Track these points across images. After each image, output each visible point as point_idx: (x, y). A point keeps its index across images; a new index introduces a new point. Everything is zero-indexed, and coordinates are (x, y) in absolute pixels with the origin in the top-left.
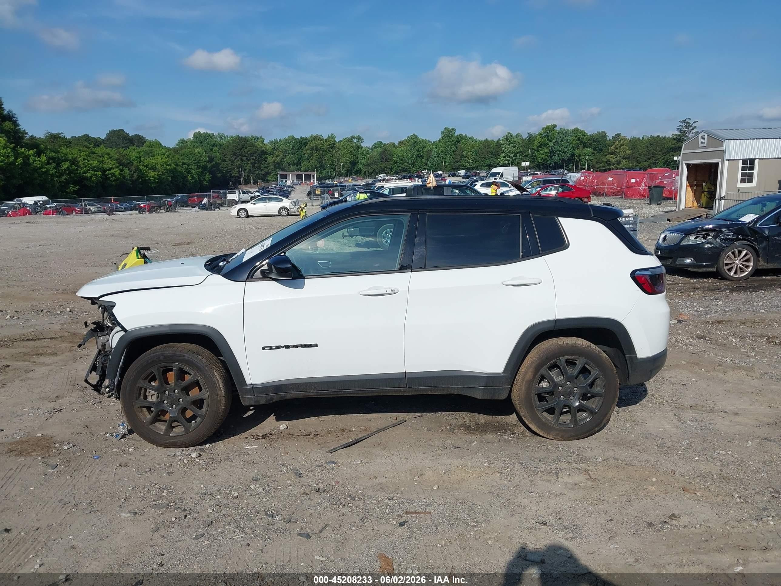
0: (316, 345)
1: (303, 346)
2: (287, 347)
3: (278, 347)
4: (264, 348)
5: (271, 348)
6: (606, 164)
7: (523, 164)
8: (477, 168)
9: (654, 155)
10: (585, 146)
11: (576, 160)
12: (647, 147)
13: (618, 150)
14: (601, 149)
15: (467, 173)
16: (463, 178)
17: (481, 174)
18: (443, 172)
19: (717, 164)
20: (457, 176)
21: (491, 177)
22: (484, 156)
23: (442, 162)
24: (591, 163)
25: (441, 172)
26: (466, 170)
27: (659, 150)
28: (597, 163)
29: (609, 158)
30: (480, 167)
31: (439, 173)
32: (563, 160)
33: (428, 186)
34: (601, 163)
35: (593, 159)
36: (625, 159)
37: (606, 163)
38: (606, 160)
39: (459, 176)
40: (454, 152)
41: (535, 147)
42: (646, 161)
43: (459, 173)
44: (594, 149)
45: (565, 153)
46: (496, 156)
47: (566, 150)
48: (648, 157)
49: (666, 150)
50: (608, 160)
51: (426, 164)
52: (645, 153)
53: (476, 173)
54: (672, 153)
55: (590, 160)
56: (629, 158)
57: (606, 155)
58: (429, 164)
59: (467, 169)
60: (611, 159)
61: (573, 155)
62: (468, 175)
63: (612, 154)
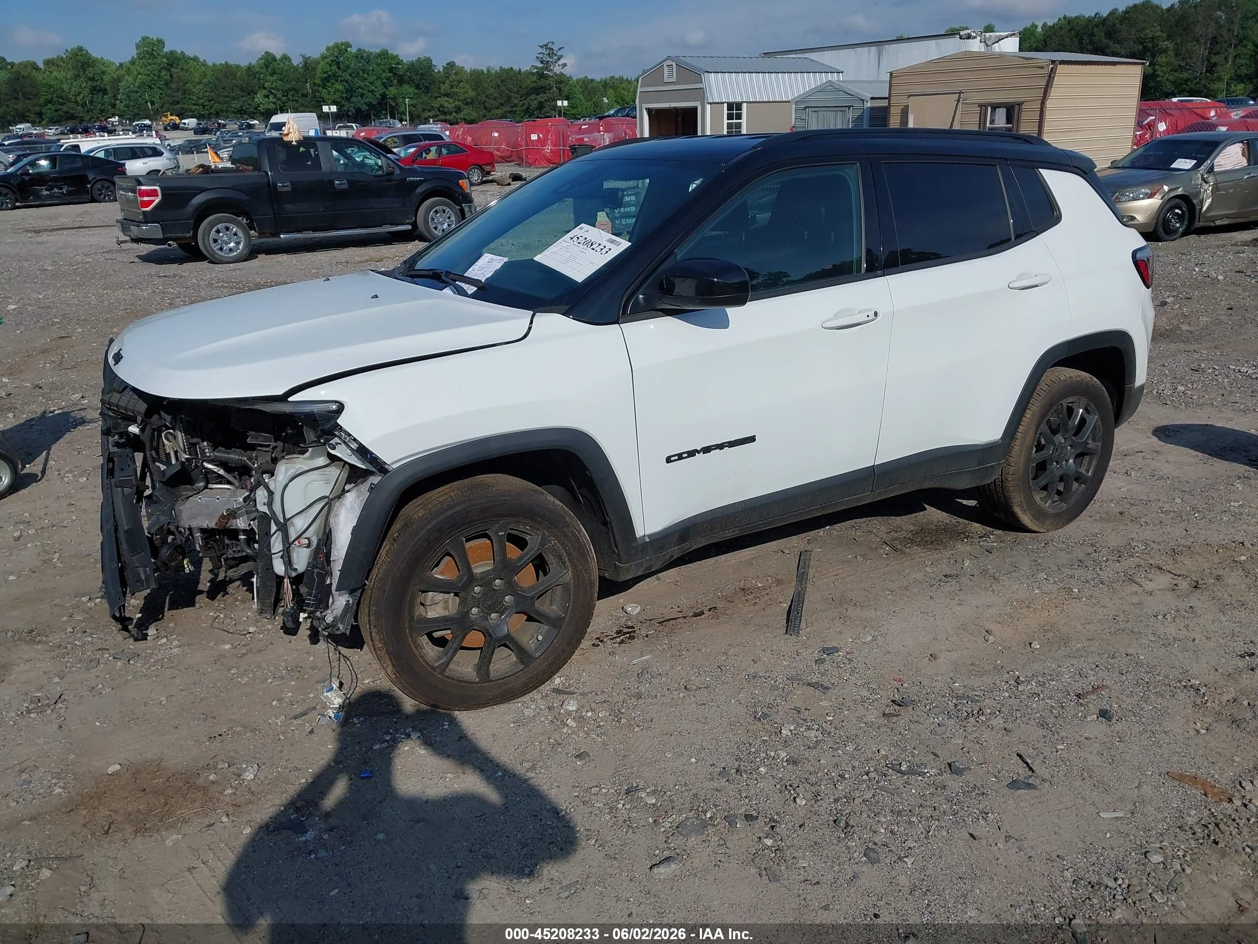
0: (752, 439)
1: (732, 444)
2: (707, 450)
3: (692, 453)
4: (669, 460)
5: (680, 457)
6: (438, 113)
7: (325, 109)
8: (218, 115)
9: (509, 98)
10: (401, 81)
11: (390, 105)
12: (498, 85)
13: (455, 90)
14: (428, 87)
15: (201, 124)
16: (195, 133)
17: (227, 126)
18: (151, 120)
19: (694, 110)
20: (183, 129)
21: (273, 132)
22: (226, 94)
23: (147, 102)
24: (414, 109)
25: (147, 122)
26: (198, 119)
27: (515, 90)
28: (424, 110)
29: (443, 103)
30: (224, 114)
31: (145, 122)
32: (370, 105)
33: (286, 139)
34: (430, 111)
35: (416, 104)
36: (467, 104)
37: (439, 110)
38: (438, 106)
39: (186, 129)
40: (166, 84)
41: (317, 81)
42: (498, 108)
43: (185, 124)
44: (418, 87)
45: (372, 91)
46: (249, 94)
47: (373, 88)
48: (500, 101)
49: (525, 92)
50: (442, 106)
51: (114, 106)
52: (496, 95)
53: (219, 124)
54: (534, 95)
55: (414, 106)
56: (472, 103)
57: (436, 98)
58: (120, 106)
59: (200, 117)
60: (446, 104)
61: (384, 96)
62: (203, 128)
63: (446, 95)
